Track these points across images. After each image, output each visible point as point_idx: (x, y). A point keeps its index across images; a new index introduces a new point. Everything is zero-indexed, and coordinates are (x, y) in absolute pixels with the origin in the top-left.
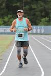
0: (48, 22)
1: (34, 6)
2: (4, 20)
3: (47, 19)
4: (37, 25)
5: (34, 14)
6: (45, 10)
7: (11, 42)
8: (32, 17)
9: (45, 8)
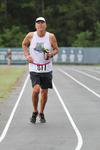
0: (90, 40)
1: (62, 9)
2: (5, 35)
3: (89, 33)
4: (69, 46)
5: (64, 25)
6: (84, 15)
7: (18, 79)
8: (60, 30)
9: (84, 11)
